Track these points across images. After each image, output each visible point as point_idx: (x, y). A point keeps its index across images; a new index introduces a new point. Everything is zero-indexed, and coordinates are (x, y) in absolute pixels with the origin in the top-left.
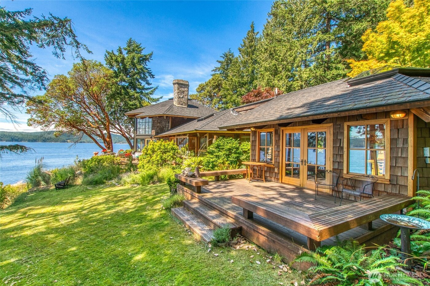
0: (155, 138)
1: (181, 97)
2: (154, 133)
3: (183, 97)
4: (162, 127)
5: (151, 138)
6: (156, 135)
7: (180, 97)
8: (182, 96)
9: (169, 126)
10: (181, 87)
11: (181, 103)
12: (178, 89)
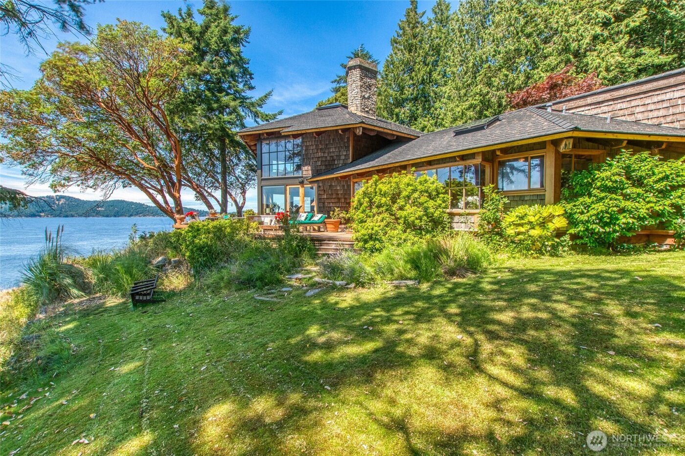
0: (311, 182)
1: (366, 96)
2: (310, 172)
3: (369, 98)
4: (328, 158)
5: (302, 183)
6: (313, 177)
7: (364, 96)
8: (368, 95)
9: (347, 156)
10: (366, 76)
11: (366, 109)
12: (362, 79)
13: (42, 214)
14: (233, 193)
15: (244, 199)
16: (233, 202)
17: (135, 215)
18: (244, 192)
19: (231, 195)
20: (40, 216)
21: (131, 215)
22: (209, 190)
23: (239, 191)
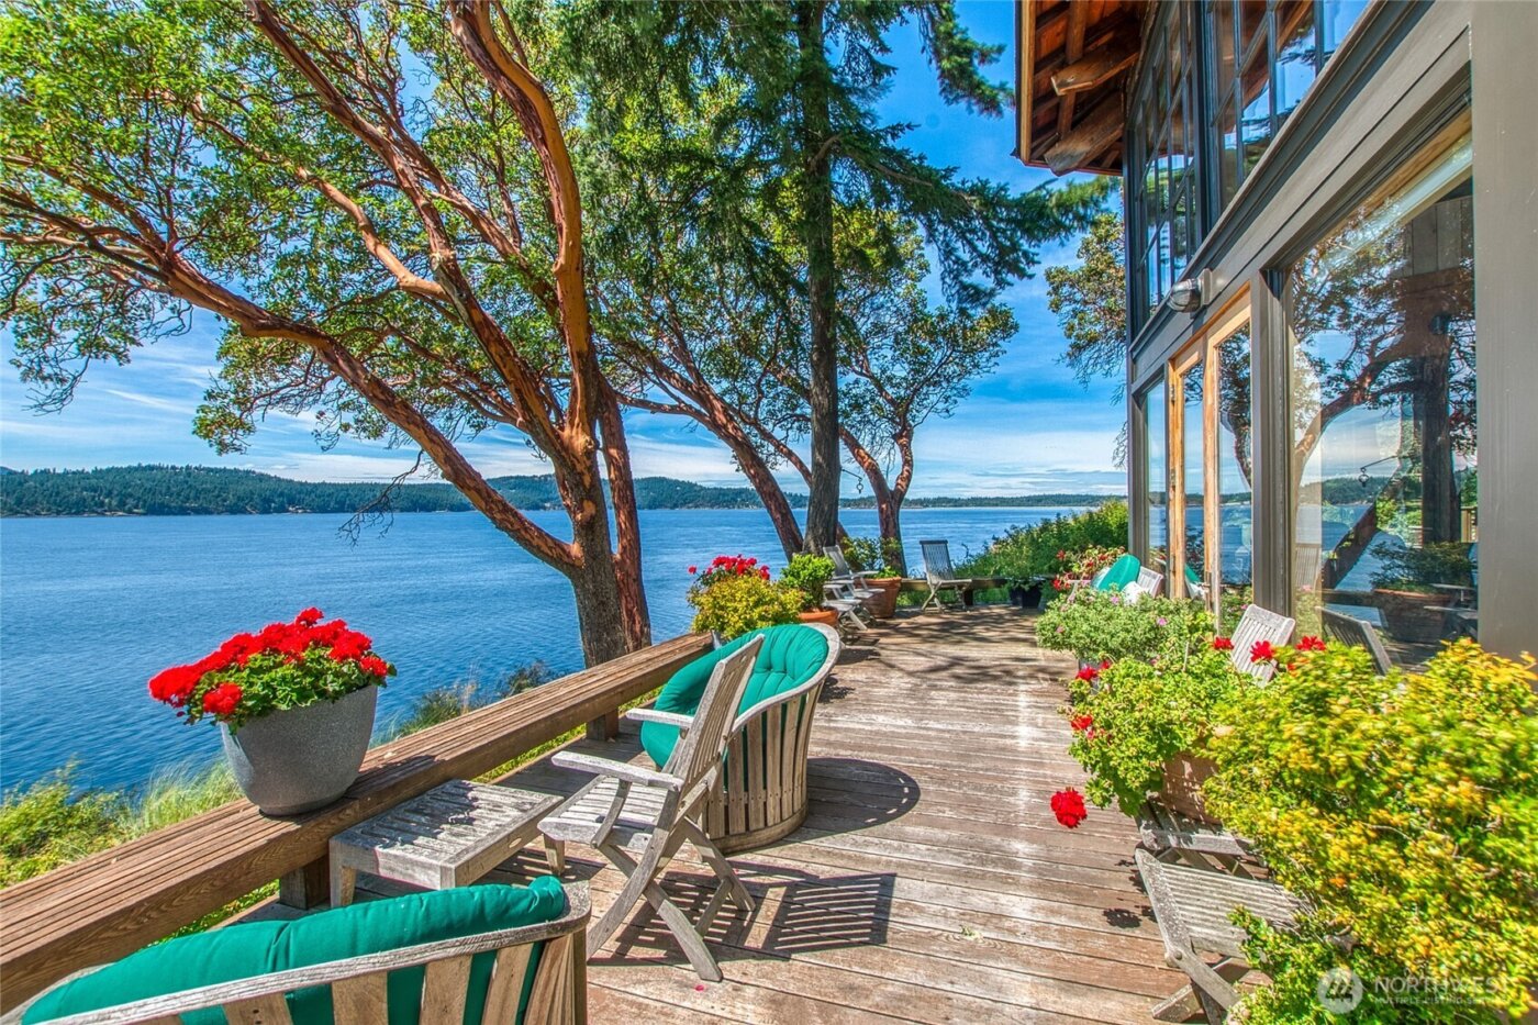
13: (548, 505)
14: (864, 440)
15: (908, 462)
16: (862, 473)
17: (682, 505)
18: (903, 435)
19: (854, 446)
20: (545, 508)
21: (675, 506)
22: (779, 433)
23: (885, 428)
